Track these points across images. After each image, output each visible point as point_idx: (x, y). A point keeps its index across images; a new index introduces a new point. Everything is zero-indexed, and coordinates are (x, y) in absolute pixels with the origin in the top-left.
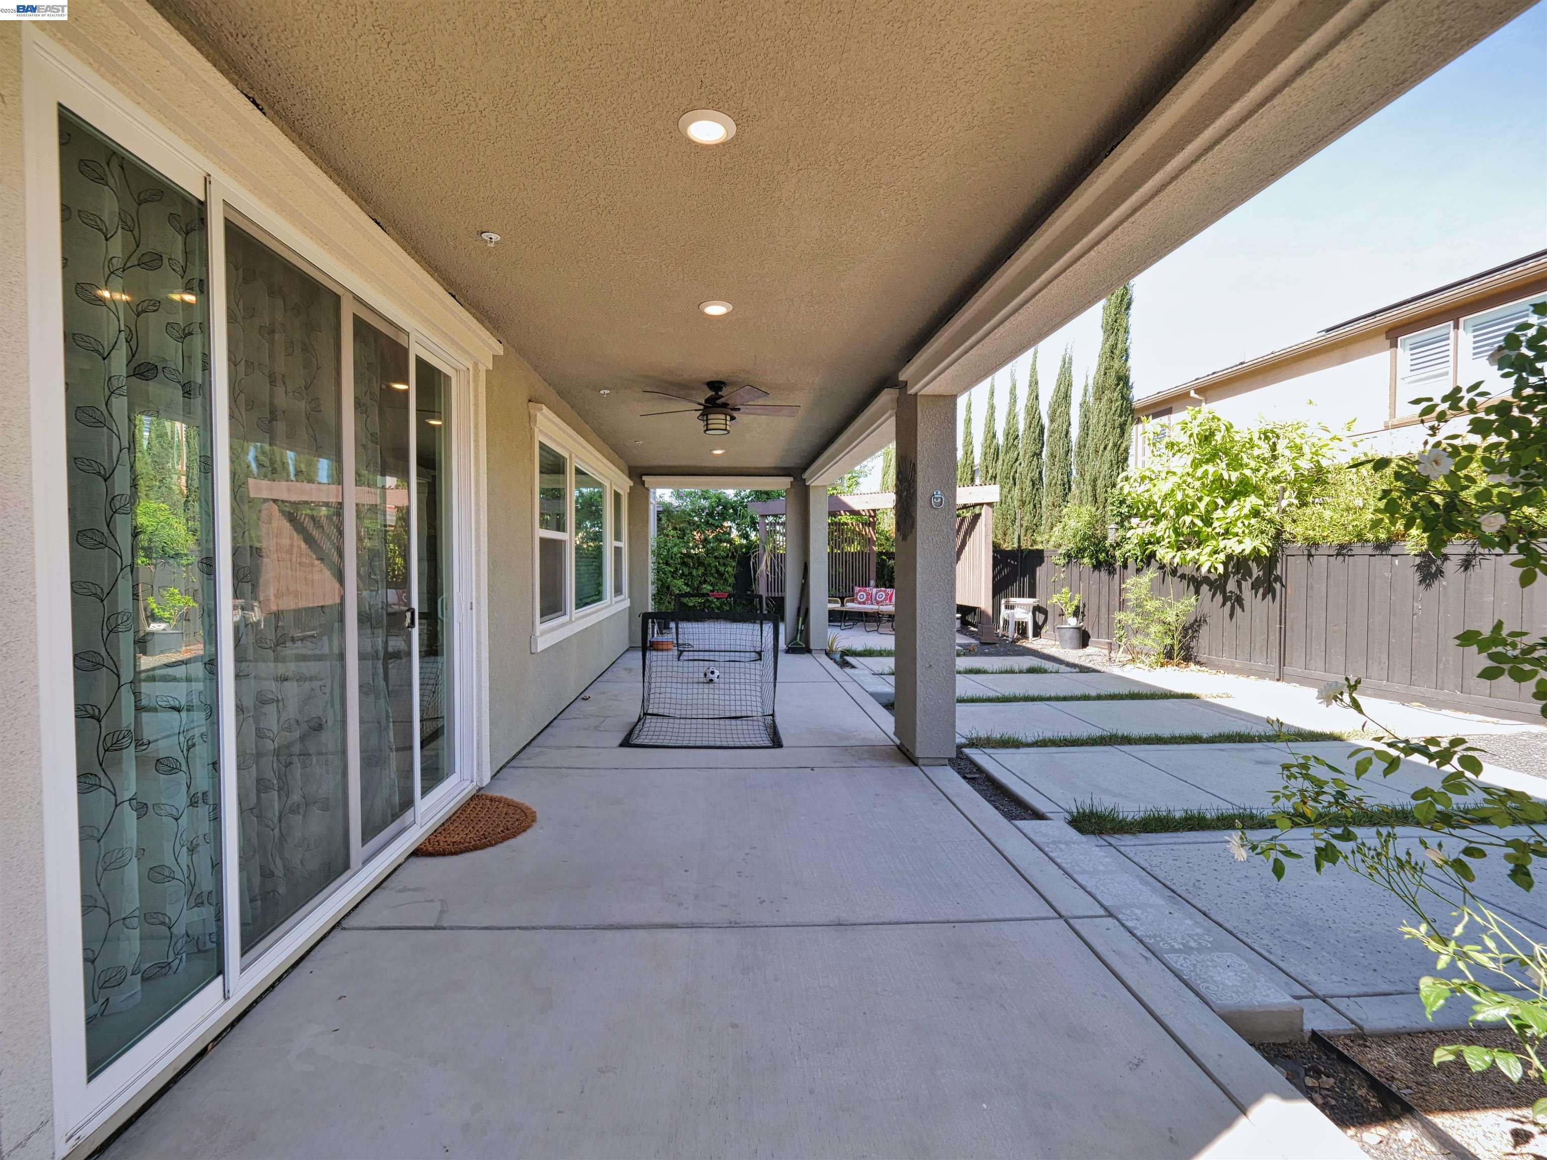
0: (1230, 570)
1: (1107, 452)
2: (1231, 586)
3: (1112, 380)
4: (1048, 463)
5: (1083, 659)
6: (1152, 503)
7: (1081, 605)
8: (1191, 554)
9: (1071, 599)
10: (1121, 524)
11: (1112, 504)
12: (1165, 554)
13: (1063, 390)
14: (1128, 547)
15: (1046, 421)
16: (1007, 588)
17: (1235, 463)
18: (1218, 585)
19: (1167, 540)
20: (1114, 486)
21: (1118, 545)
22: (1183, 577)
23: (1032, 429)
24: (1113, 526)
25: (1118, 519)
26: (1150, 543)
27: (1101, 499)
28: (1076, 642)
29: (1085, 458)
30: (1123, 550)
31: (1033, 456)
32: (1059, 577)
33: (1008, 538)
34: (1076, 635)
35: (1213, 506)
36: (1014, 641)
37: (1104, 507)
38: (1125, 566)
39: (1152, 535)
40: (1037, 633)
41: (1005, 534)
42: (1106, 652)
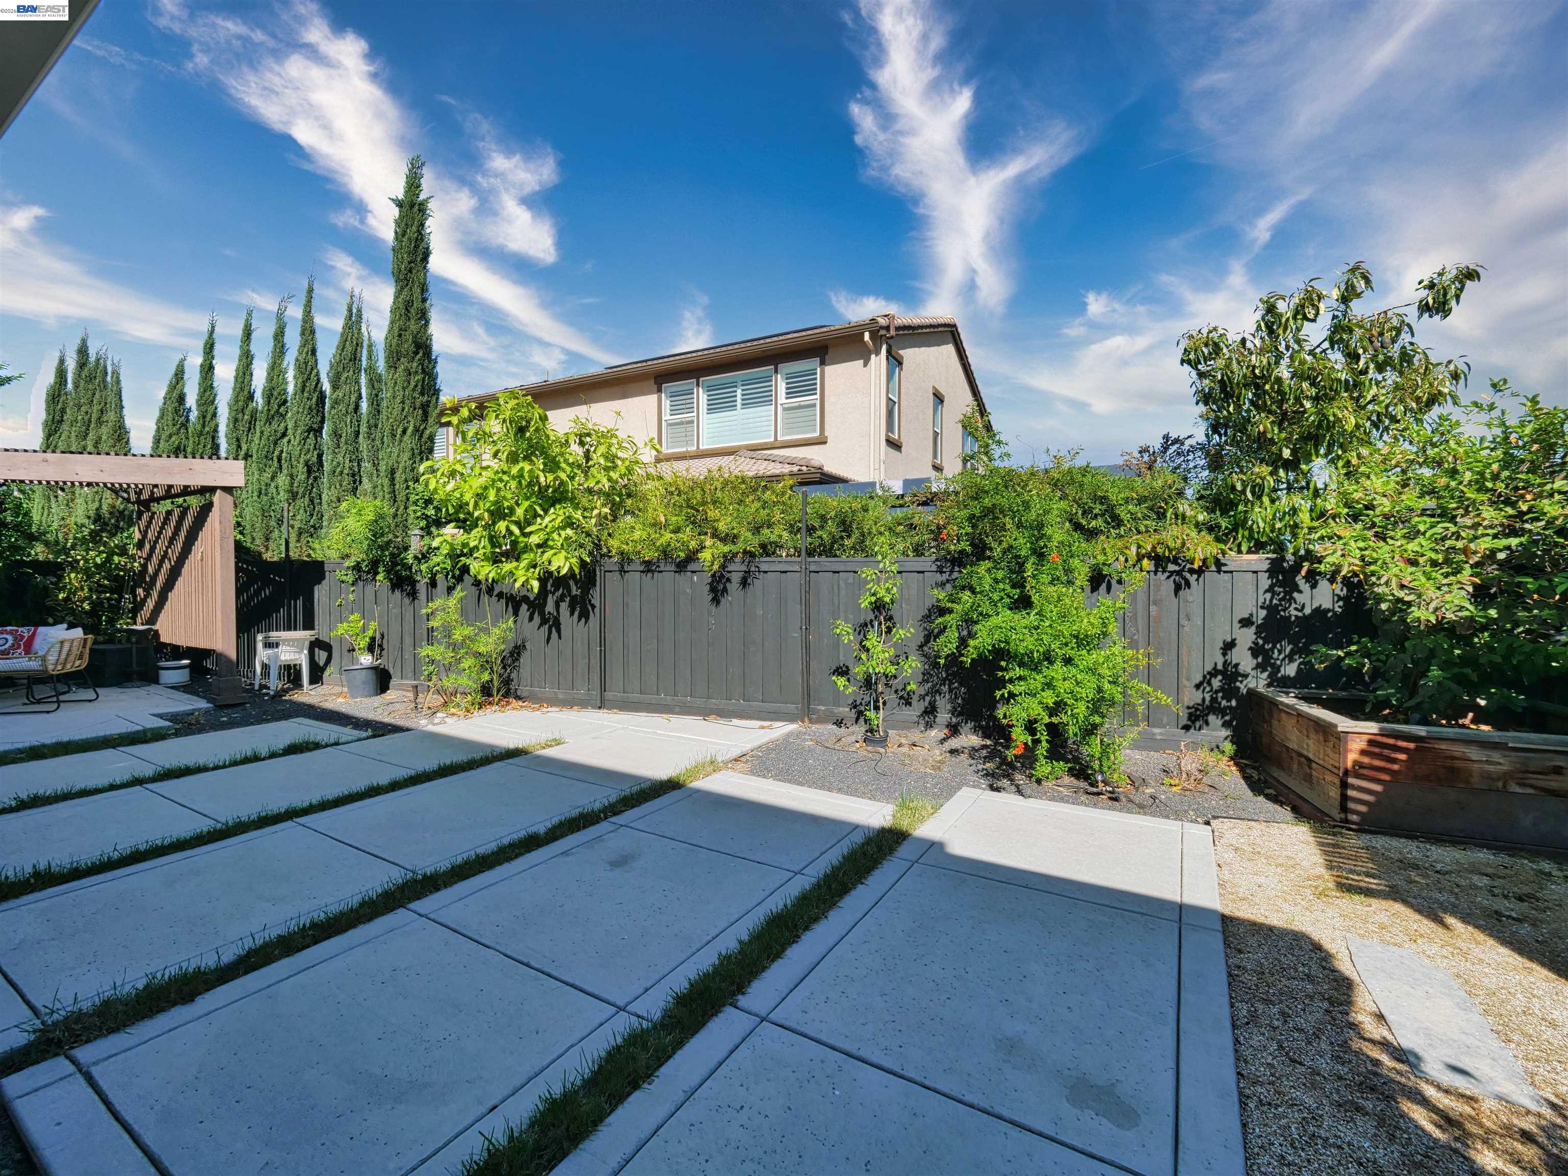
0: (549, 588)
1: (406, 438)
2: (550, 607)
3: (408, 346)
4: (330, 443)
5: (380, 711)
6: (461, 506)
7: (378, 637)
8: (507, 566)
9: (364, 629)
10: (427, 531)
11: (415, 503)
12: (481, 569)
13: (349, 348)
14: (436, 560)
15: (326, 386)
16: (269, 616)
17: (552, 465)
18: (537, 605)
19: (481, 551)
20: (417, 481)
21: (423, 557)
22: (500, 595)
23: (306, 394)
24: (417, 532)
25: (423, 523)
26: (463, 555)
27: (401, 497)
28: (371, 686)
29: (378, 442)
30: (431, 563)
31: (309, 431)
32: (346, 599)
33: (272, 545)
34: (371, 675)
35: (531, 513)
36: (279, 694)
37: (406, 508)
38: (433, 584)
39: (465, 545)
40: (317, 676)
41: (267, 539)
42: (411, 695)
